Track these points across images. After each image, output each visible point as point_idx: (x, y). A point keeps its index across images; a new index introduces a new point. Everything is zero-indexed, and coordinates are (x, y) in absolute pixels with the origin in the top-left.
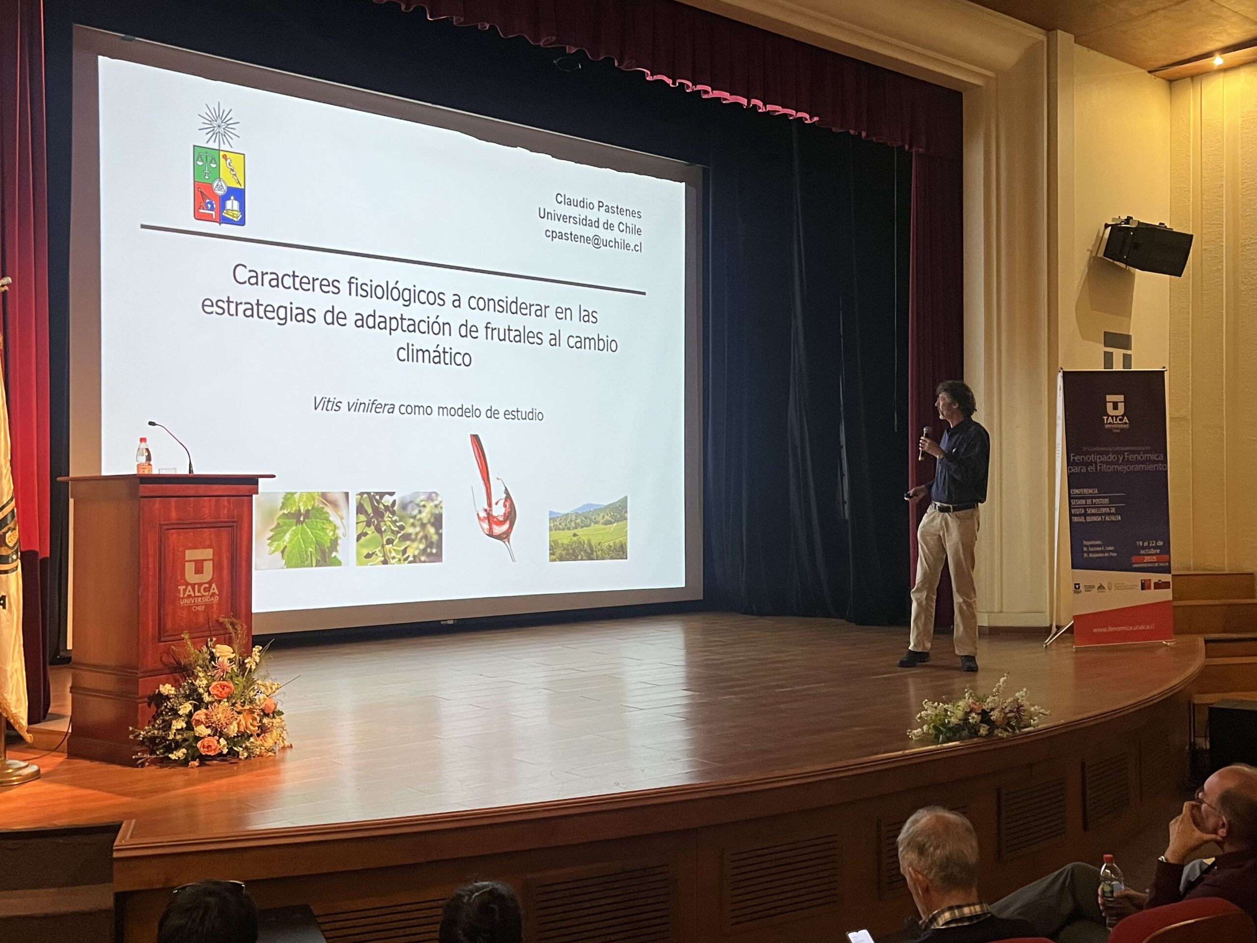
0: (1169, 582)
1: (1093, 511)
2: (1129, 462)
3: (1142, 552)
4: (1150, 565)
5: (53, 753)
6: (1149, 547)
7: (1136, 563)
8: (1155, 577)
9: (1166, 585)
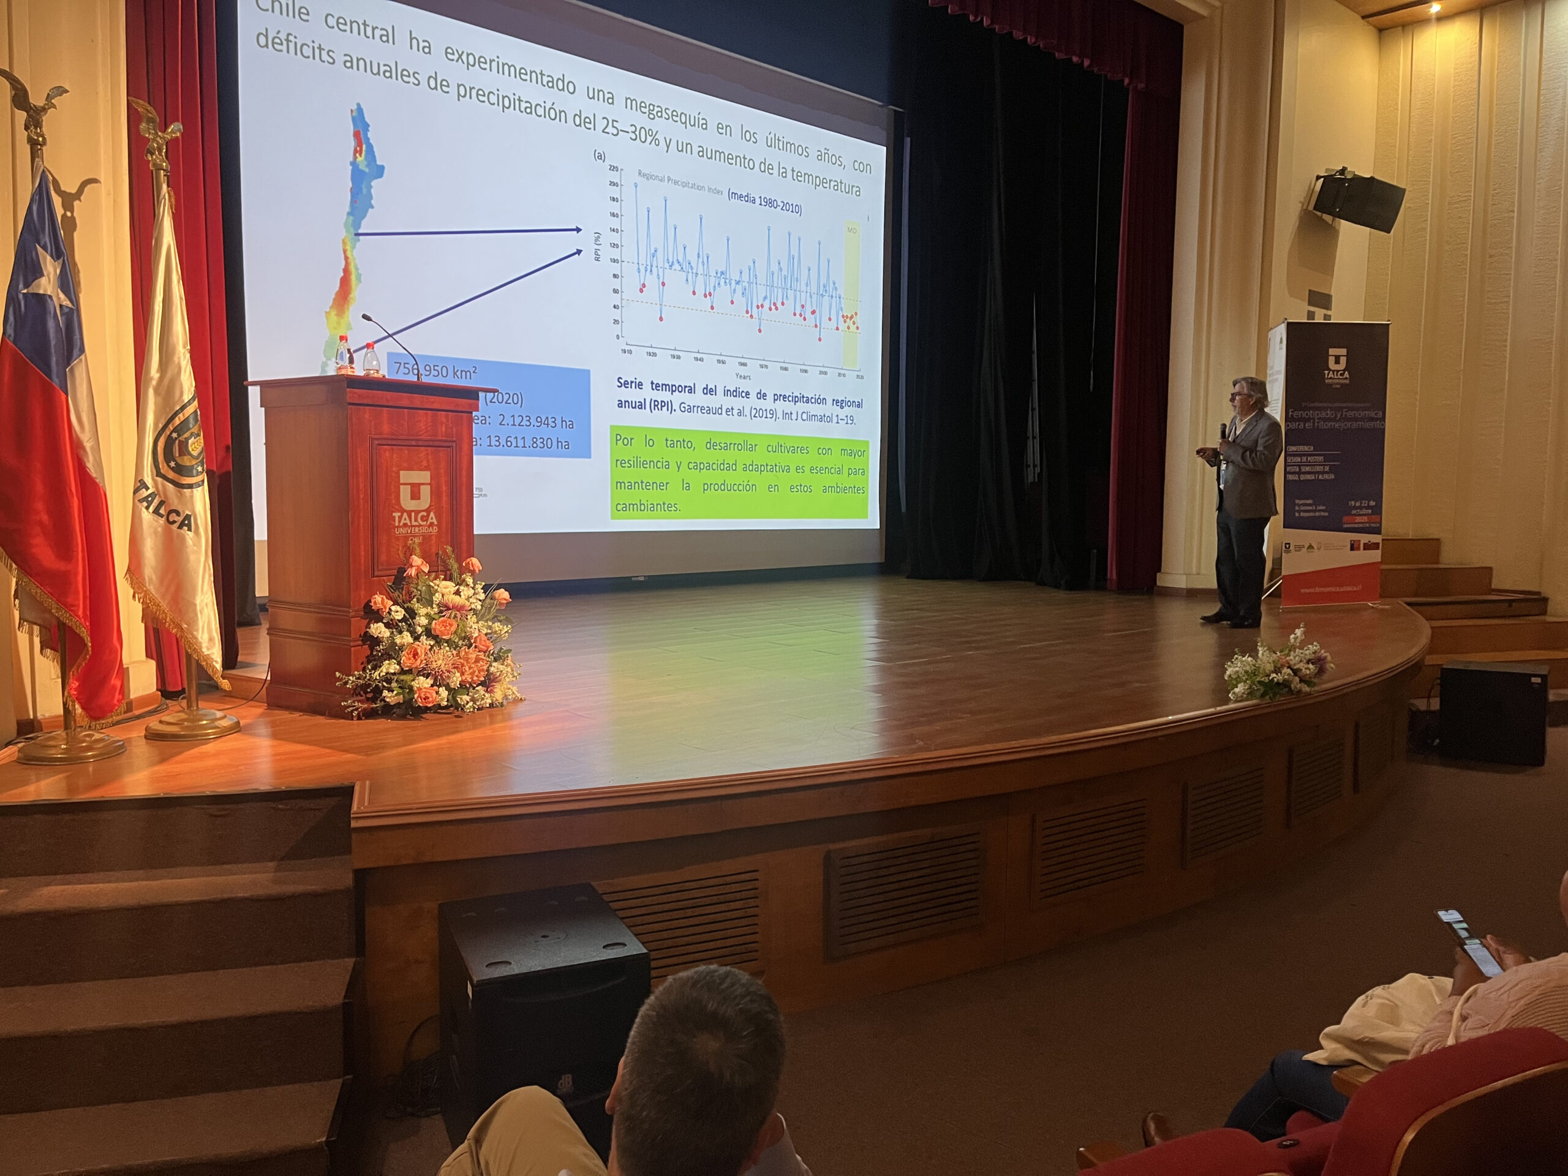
0: (1379, 543)
1: (1308, 469)
2: (1347, 419)
3: (1354, 512)
4: (1361, 525)
5: (251, 703)
6: (1360, 508)
7: (1347, 524)
8: (1364, 538)
9: (1375, 546)
